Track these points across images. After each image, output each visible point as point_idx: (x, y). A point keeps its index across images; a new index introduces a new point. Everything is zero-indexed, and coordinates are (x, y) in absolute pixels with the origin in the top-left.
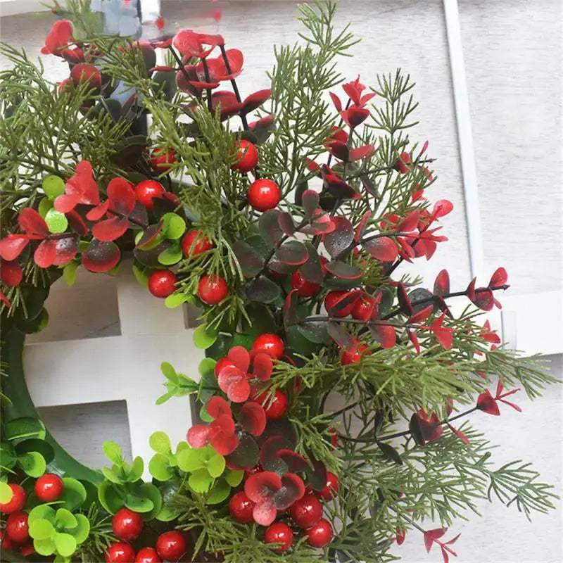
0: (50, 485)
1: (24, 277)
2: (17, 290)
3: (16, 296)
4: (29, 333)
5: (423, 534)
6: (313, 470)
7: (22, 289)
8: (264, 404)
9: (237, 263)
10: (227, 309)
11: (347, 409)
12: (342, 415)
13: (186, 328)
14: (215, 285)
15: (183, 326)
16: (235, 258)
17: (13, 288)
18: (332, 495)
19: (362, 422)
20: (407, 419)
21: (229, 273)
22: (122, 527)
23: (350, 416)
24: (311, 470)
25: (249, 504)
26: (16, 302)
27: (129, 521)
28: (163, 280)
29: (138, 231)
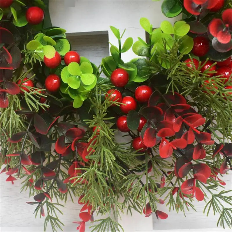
0: (73, 56)
22: (117, 78)
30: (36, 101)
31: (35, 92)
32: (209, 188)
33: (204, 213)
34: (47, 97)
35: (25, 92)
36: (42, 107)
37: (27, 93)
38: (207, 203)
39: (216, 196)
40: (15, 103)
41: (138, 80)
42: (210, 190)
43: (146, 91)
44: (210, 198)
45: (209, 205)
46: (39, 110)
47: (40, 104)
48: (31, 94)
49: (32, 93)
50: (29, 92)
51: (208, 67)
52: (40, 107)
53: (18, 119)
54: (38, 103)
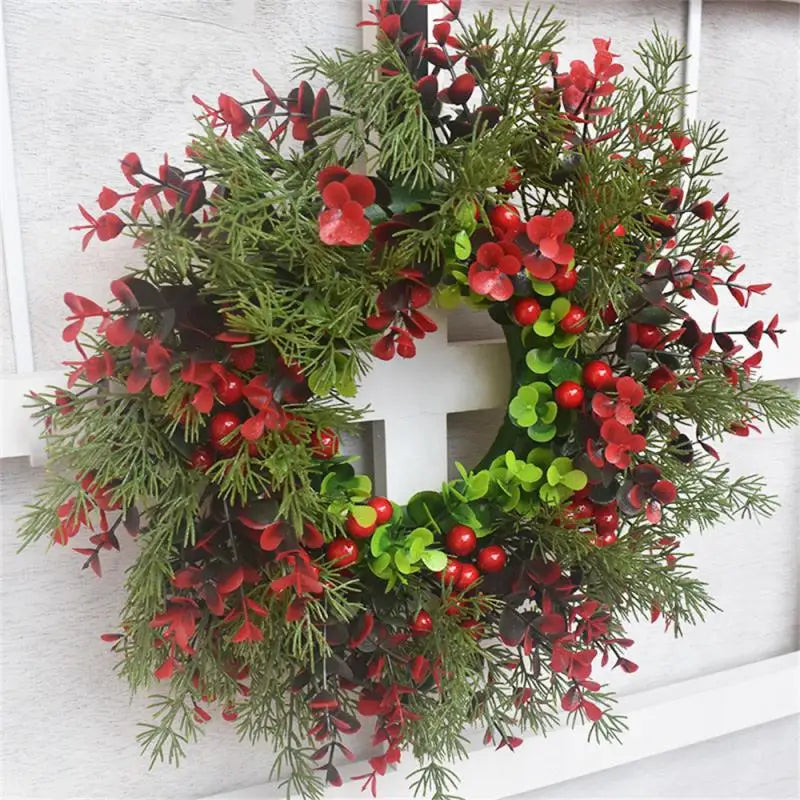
31: (344, 586)
34: (359, 591)
49: (337, 588)
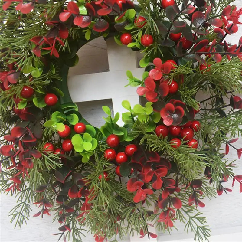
0: (80, 127)
1: (69, 34)
2: (66, 41)
3: (66, 43)
4: (71, 67)
5: (237, 151)
6: (189, 112)
7: (68, 40)
8: (168, 84)
9: (157, 27)
10: (153, 49)
11: (205, 101)
12: (203, 103)
13: (137, 68)
14: (148, 38)
15: (136, 67)
16: (156, 25)
17: (65, 39)
18: (198, 129)
19: (211, 106)
20: (228, 98)
21: (154, 31)
22: (111, 141)
23: (206, 104)
24: (188, 112)
25: (163, 130)
26: (66, 45)
27: (114, 139)
28: (127, 37)
29: (116, 16)
30: (53, 162)
32: (187, 212)
33: (185, 230)
34: (61, 158)
35: (45, 156)
36: (58, 166)
37: (47, 157)
38: (186, 224)
39: (192, 217)
40: (38, 165)
41: (128, 140)
42: (188, 213)
43: (133, 148)
44: (188, 220)
45: (187, 226)
46: (56, 168)
47: (56, 164)
48: (50, 158)
49: (50, 156)
50: (48, 156)
51: (175, 129)
52: (56, 166)
53: (41, 177)
54: (55, 163)
